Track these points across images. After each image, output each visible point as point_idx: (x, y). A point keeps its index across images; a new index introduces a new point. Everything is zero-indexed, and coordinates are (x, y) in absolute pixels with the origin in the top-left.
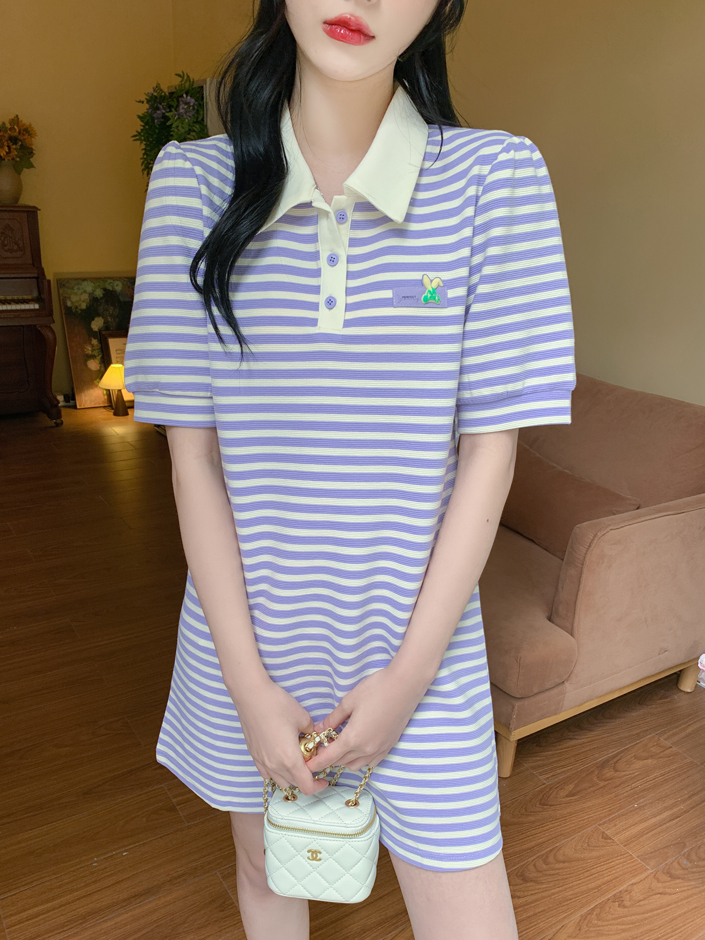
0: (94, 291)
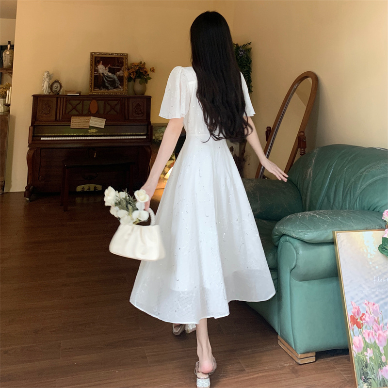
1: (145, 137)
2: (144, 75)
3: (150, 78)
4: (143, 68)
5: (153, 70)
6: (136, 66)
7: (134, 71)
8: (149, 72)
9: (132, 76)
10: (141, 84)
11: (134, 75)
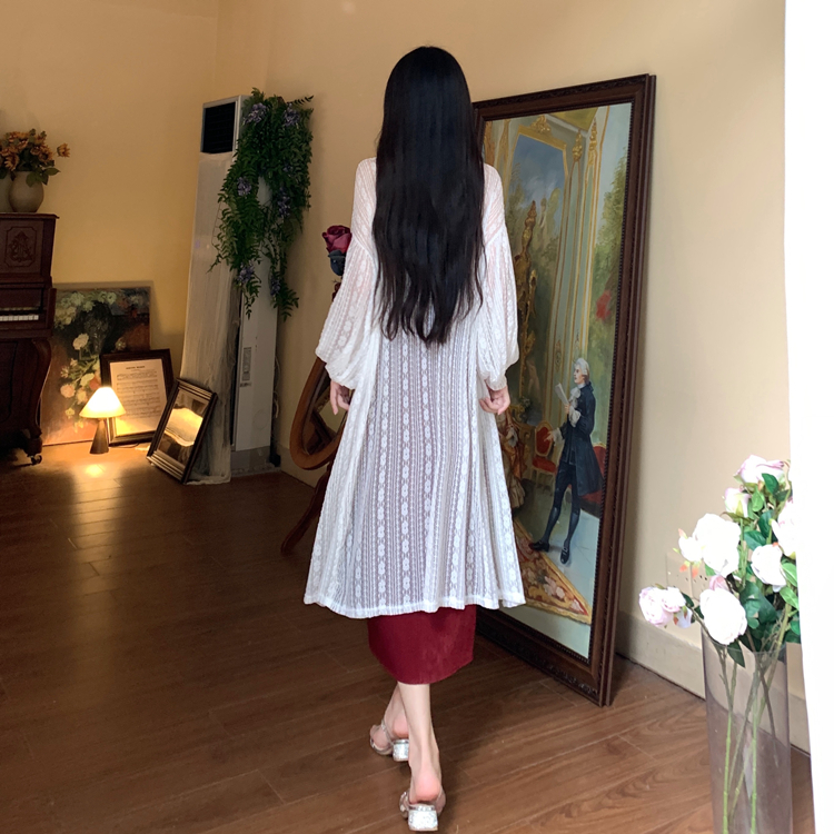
0: (83, 304)
1: (36, 317)
2: (43, 164)
3: (55, 172)
4: (39, 146)
5: (64, 152)
6: (21, 140)
7: (16, 151)
8: (55, 157)
9: (9, 164)
10: (30, 186)
11: (13, 162)
